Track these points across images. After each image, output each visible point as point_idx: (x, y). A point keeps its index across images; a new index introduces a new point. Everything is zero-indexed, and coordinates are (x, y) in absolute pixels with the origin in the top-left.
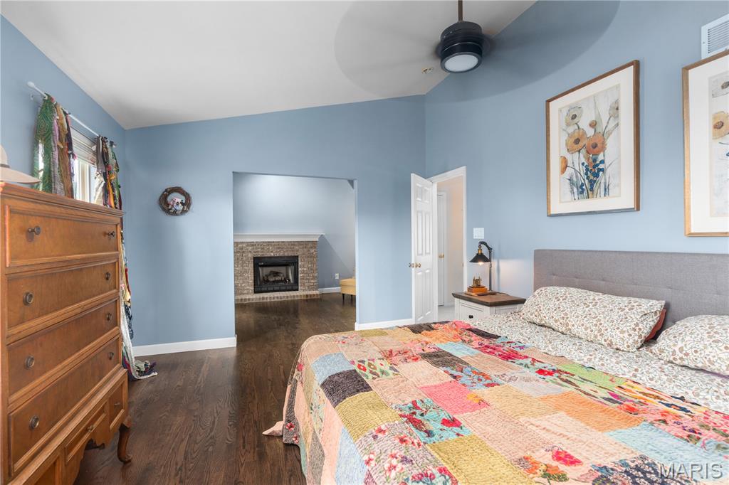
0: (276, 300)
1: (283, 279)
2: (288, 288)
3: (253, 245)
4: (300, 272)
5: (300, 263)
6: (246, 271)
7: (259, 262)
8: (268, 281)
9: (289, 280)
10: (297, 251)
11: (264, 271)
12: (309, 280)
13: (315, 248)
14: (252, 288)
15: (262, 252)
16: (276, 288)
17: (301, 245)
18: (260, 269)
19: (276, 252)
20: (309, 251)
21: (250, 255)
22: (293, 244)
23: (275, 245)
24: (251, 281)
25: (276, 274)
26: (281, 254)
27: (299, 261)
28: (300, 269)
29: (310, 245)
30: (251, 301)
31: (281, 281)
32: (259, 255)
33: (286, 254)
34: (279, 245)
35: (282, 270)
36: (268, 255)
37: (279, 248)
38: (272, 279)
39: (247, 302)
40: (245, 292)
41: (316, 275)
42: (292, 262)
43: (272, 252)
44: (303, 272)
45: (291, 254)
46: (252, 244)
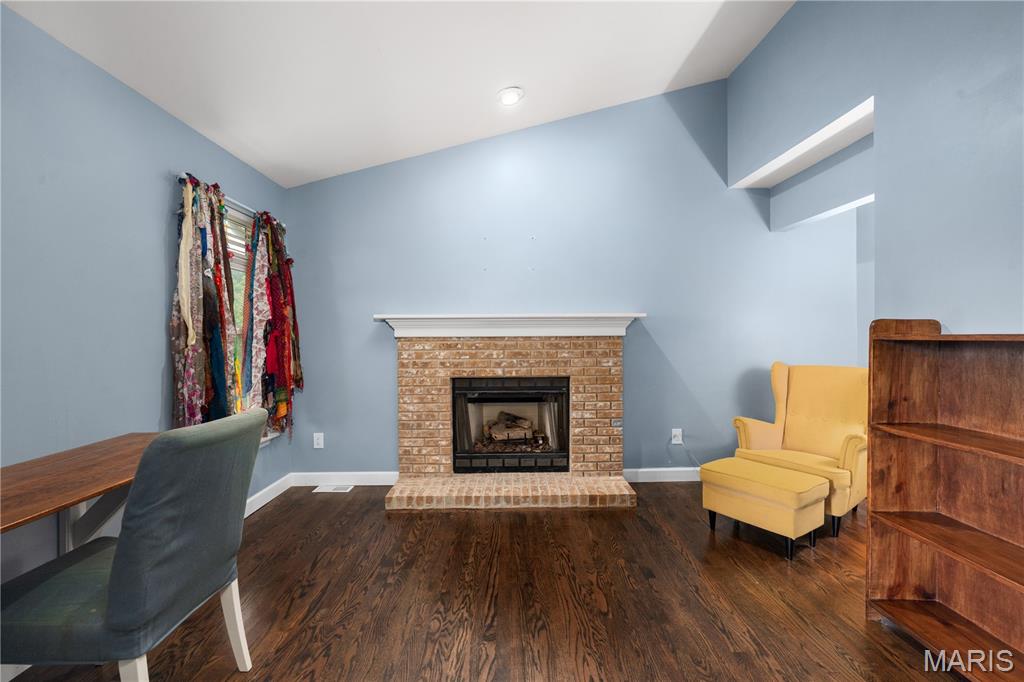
0: (503, 505)
1: (529, 435)
2: (541, 462)
3: (449, 347)
4: (572, 422)
5: (573, 398)
6: (431, 416)
7: (466, 391)
8: (491, 439)
9: (545, 439)
10: (566, 363)
11: (481, 416)
12: (597, 444)
13: (616, 354)
14: (447, 460)
15: (474, 365)
16: (509, 462)
17: (576, 346)
18: (471, 408)
19: (511, 365)
20: (598, 363)
21: (444, 374)
22: (555, 343)
23: (505, 348)
24: (446, 442)
25: (513, 421)
26: (523, 372)
27: (572, 391)
28: (573, 414)
29: (602, 347)
30: (434, 506)
31: (525, 441)
32: (466, 372)
33: (535, 372)
34: (516, 347)
35: (529, 411)
36: (488, 373)
37: (516, 355)
38: (500, 435)
39: (425, 506)
40: (430, 469)
41: (617, 430)
42: (552, 391)
43: (498, 365)
44: (582, 423)
45: (547, 371)
46: (446, 343)
